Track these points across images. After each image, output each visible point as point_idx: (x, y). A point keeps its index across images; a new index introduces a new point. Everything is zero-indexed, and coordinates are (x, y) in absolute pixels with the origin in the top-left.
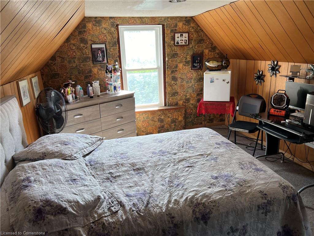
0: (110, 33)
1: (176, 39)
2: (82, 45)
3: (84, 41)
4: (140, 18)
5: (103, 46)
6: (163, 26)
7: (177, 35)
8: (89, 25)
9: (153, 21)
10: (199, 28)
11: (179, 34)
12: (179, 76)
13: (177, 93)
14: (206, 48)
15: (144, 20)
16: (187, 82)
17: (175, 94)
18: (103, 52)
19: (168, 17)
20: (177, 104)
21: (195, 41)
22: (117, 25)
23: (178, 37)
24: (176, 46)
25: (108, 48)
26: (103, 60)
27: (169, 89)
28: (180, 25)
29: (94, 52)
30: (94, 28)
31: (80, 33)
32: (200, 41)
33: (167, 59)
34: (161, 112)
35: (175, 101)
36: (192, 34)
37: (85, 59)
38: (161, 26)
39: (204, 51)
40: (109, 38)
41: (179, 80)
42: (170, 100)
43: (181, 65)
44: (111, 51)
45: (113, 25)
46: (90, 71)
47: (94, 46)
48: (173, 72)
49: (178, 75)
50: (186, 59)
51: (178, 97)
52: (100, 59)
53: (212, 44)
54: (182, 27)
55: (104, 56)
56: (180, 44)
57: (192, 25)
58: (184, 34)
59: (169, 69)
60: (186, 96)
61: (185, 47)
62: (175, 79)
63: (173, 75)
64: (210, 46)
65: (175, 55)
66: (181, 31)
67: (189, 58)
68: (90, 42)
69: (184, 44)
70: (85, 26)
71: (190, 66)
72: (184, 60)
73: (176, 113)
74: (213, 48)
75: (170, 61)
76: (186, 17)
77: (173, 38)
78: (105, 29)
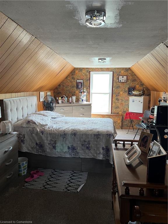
0: (86, 75)
2: (72, 80)
3: (73, 78)
4: (101, 68)
5: (82, 81)
6: (113, 72)
7: (120, 77)
8: (77, 71)
9: (108, 70)
10: (133, 74)
12: (120, 98)
13: (119, 107)
14: (138, 84)
15: (103, 69)
16: (125, 102)
17: (117, 107)
19: (116, 68)
20: (118, 113)
21: (131, 80)
22: (90, 72)
23: (121, 78)
25: (84, 82)
26: (81, 88)
27: (114, 105)
28: (122, 72)
29: (77, 84)
30: (79, 73)
31: (72, 75)
32: (134, 80)
33: (114, 89)
34: (108, 116)
36: (129, 77)
37: (73, 87)
39: (136, 86)
40: (85, 77)
41: (120, 101)
42: (114, 110)
43: (121, 93)
44: (85, 84)
45: (87, 72)
46: (75, 92)
47: (77, 81)
48: (117, 96)
50: (125, 89)
51: (119, 110)
52: (80, 87)
53: (141, 82)
54: (124, 73)
57: (129, 72)
59: (114, 94)
60: (124, 110)
61: (125, 83)
62: (117, 99)
63: (117, 97)
65: (118, 87)
67: (127, 89)
68: (76, 79)
70: (75, 72)
71: (127, 93)
73: (116, 118)
74: (142, 84)
76: (126, 68)
77: (118, 79)
78: (84, 73)
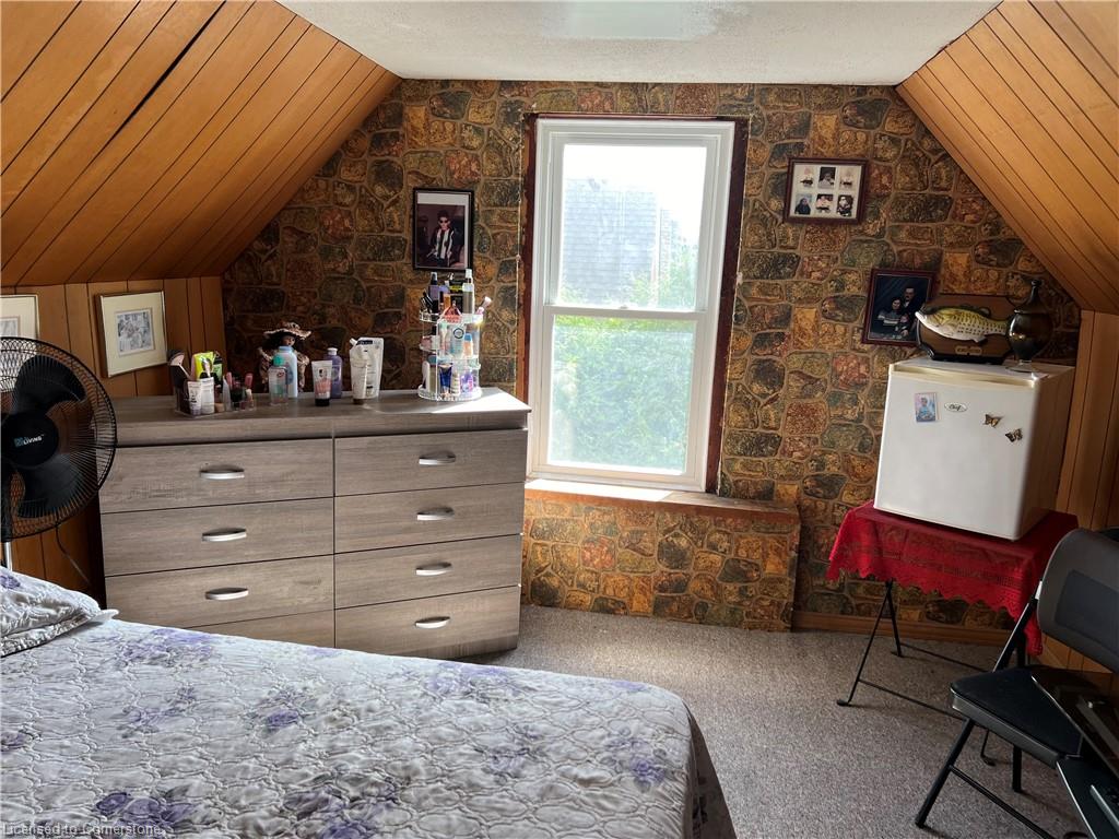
0: (498, 148)
1: (798, 189)
2: (379, 190)
3: (388, 174)
4: (634, 87)
5: (461, 200)
6: (741, 126)
7: (801, 172)
8: (417, 114)
9: (691, 102)
10: (927, 143)
11: (817, 169)
12: (796, 362)
13: (776, 442)
14: (960, 244)
15: (648, 97)
16: (835, 399)
17: (764, 443)
18: (456, 224)
19: (768, 88)
20: (767, 494)
21: (899, 203)
22: (532, 118)
23: (808, 182)
24: (794, 221)
25: (480, 208)
26: (456, 257)
27: (733, 418)
28: (826, 124)
30: (436, 125)
31: (379, 141)
32: (930, 207)
33: (739, 279)
34: (680, 518)
35: (759, 477)
36: (888, 170)
37: (385, 249)
38: (731, 125)
39: (947, 256)
40: (489, 167)
41: (793, 384)
42: (736, 468)
43: (807, 316)
44: (493, 223)
45: (510, 117)
46: (400, 298)
47: (425, 199)
48: (762, 340)
49: (788, 359)
50: (841, 286)
51: (778, 464)
52: (445, 253)
53: (997, 225)
54: (836, 137)
55: (458, 242)
56: (814, 213)
57: (890, 126)
58: (840, 170)
59: (743, 327)
60: (822, 465)
61: (842, 232)
62: (769, 374)
63: (762, 355)
64: (984, 233)
65: (780, 265)
66: (827, 152)
67: (855, 286)
68: (410, 182)
69: (834, 213)
70: (399, 117)
71: (859, 323)
72: (829, 290)
73: (752, 537)
74: (1002, 244)
75: (754, 291)
76: (863, 89)
77: (784, 186)
78: (478, 131)
